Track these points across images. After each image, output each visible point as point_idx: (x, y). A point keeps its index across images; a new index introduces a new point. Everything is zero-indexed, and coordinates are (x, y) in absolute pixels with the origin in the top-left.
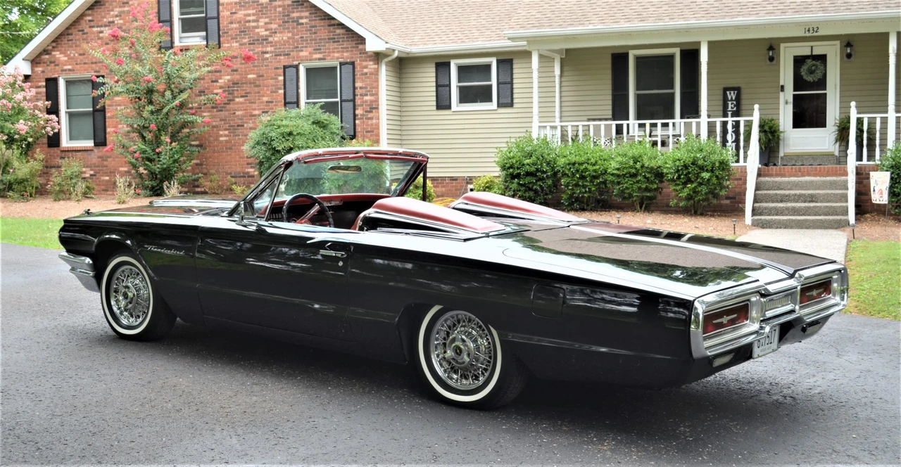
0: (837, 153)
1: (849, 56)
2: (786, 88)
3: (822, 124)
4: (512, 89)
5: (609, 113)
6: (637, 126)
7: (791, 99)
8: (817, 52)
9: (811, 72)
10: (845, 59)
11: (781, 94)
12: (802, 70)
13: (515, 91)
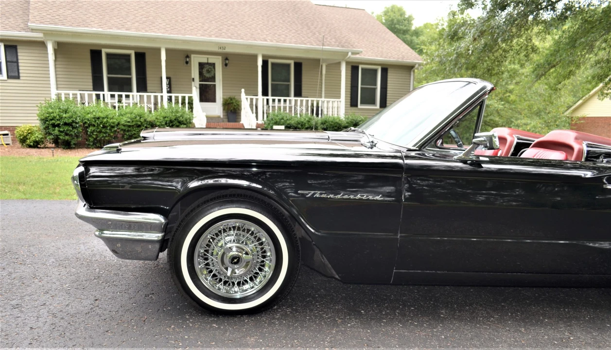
0: (222, 116)
1: (226, 65)
2: (195, 80)
3: (214, 100)
4: (18, 66)
5: (91, 87)
6: (109, 96)
7: (198, 86)
8: (210, 61)
9: (208, 72)
10: (224, 66)
11: (193, 83)
12: (204, 70)
13: (20, 68)
